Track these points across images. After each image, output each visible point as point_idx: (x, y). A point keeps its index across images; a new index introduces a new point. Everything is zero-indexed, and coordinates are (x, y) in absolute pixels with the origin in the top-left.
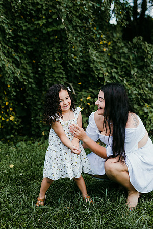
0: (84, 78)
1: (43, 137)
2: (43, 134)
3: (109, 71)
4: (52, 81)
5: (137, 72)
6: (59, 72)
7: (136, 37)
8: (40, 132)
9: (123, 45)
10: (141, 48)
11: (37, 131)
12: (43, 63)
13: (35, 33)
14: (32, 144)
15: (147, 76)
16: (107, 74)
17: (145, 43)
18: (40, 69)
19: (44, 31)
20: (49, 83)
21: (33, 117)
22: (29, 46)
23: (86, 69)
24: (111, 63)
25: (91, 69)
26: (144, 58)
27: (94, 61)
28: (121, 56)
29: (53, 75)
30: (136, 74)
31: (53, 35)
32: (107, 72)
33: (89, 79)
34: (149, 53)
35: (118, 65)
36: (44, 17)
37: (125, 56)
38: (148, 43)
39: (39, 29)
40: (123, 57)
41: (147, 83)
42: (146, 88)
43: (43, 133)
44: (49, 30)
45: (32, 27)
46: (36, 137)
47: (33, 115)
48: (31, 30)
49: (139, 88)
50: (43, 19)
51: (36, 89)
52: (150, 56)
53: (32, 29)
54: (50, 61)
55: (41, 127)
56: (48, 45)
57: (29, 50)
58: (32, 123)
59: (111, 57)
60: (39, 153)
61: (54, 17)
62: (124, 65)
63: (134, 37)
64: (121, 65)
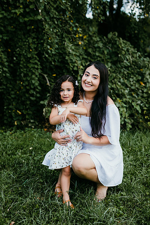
0: (59, 70)
1: (15, 127)
2: (16, 124)
3: (84, 65)
4: (26, 71)
5: (111, 67)
6: (34, 62)
7: (111, 33)
8: (13, 121)
9: (99, 40)
10: (116, 44)
11: (9, 120)
12: (18, 52)
13: (12, 21)
14: (4, 133)
15: (121, 71)
16: (82, 67)
17: (120, 39)
18: (15, 59)
19: (21, 21)
20: (24, 73)
21: (6, 106)
22: (5, 35)
23: (61, 61)
24: (86, 57)
25: (66, 62)
26: (118, 54)
27: (70, 53)
28: (96, 51)
29: (28, 65)
30: (109, 69)
31: (30, 25)
32: (82, 65)
33: (64, 71)
34: (123, 49)
35: (92, 59)
36: (21, 6)
37: (100, 50)
38: (123, 39)
39: (15, 18)
40: (98, 51)
41: (120, 79)
42: (119, 84)
43: (16, 122)
44: (26, 19)
45: (8, 15)
46: (8, 127)
47: (6, 104)
48: (7, 19)
49: (112, 82)
50: (21, 8)
51: (10, 78)
52: (123, 52)
53: (9, 17)
54: (26, 50)
55: (14, 116)
56: (24, 35)
57: (5, 38)
58: (5, 112)
59: (86, 51)
60: (11, 142)
61: (31, 7)
62: (99, 59)
63: (110, 32)
64: (95, 59)
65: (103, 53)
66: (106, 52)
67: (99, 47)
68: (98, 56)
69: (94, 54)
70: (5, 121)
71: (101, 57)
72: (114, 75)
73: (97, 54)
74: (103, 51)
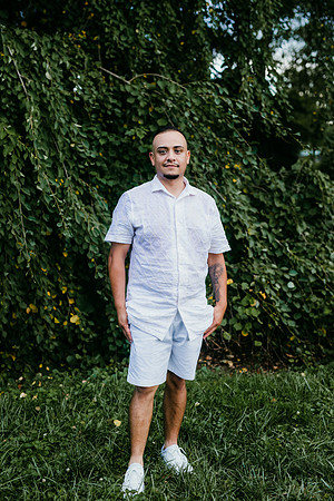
10: (311, 182)
13: (121, 151)
15: (327, 238)
16: (251, 232)
17: (316, 173)
19: (141, 149)
22: (110, 177)
26: (318, 203)
28: (273, 197)
30: (308, 233)
34: (328, 192)
35: (268, 213)
36: (140, 122)
37: (282, 197)
38: (324, 173)
39: (128, 144)
40: (278, 198)
42: (330, 263)
50: (139, 126)
52: (330, 200)
53: (117, 143)
57: (111, 183)
61: (159, 122)
62: (281, 214)
64: (274, 214)
65: (288, 201)
66: (293, 199)
67: (279, 190)
68: (280, 209)
69: (270, 203)
70: (111, 347)
71: (285, 211)
72: (318, 245)
73: (278, 204)
74: (289, 199)
